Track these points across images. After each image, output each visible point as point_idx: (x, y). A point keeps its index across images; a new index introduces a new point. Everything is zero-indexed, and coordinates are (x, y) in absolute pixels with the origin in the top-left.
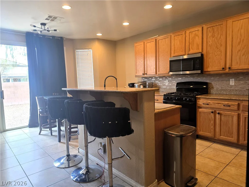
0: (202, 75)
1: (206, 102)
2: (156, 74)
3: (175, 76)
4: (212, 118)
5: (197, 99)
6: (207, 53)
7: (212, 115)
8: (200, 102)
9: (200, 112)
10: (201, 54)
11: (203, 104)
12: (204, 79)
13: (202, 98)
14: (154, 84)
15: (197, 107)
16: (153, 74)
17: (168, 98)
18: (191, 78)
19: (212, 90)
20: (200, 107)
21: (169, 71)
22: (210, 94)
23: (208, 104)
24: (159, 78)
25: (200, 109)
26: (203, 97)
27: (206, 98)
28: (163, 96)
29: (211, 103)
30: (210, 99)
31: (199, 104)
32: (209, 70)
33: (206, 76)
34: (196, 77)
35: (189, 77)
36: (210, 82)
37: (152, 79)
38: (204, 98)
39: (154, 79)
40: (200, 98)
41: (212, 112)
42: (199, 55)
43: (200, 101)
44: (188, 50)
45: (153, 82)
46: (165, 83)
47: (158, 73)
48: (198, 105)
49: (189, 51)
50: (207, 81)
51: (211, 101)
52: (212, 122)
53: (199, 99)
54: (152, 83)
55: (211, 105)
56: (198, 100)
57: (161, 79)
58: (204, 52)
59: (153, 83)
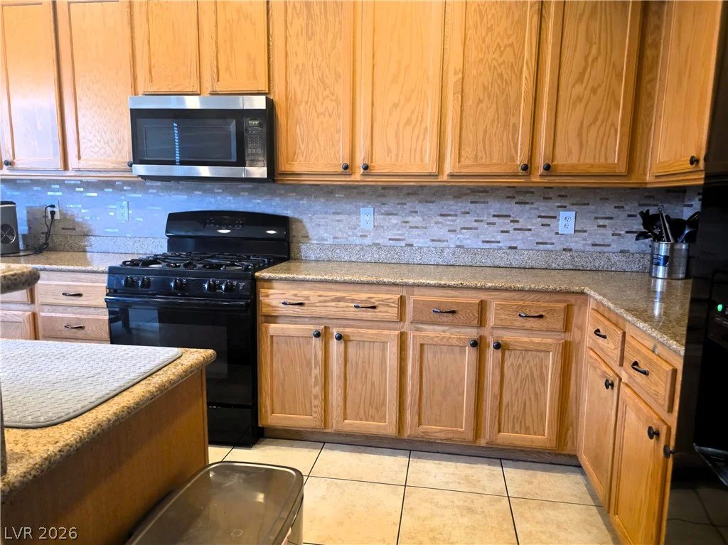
0: (273, 186)
1: (295, 295)
2: (66, 167)
3: (159, 183)
4: (315, 356)
5: (259, 284)
6: (287, 99)
7: (317, 343)
8: (271, 297)
9: (272, 337)
10: (267, 99)
11: (284, 303)
12: (274, 204)
13: (281, 279)
14: (57, 216)
15: (260, 319)
16: (53, 167)
17: (130, 284)
18: (229, 198)
19: (303, 247)
20: (272, 318)
21: (129, 158)
22: (298, 259)
23: (301, 304)
24: (82, 189)
25: (272, 326)
26: (283, 276)
27: (293, 280)
28: (103, 272)
29: (313, 300)
30: (308, 285)
31: (269, 305)
32: (297, 168)
33: (282, 192)
34: (247, 194)
35: (218, 193)
36: (296, 217)
37: (49, 193)
38: (286, 280)
39: (60, 194)
40: (270, 280)
41: (318, 335)
42: (259, 103)
43: (271, 291)
44: (212, 76)
45: (53, 206)
46: (112, 214)
47: (73, 162)
48: (265, 310)
49: (216, 78)
50: (285, 212)
51: (310, 290)
52: (317, 371)
53: (266, 284)
54: (49, 209)
55: (312, 305)
56: (262, 290)
57: (95, 194)
58: (277, 97)
59: (53, 213)
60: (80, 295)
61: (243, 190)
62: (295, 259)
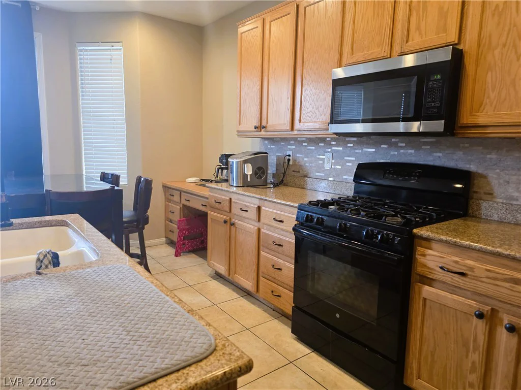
0: (450, 139)
1: (456, 262)
2: (292, 129)
3: (355, 139)
4: (475, 340)
5: (417, 241)
6: (479, 45)
7: (480, 326)
8: (428, 257)
9: (425, 299)
10: (453, 48)
11: (441, 268)
12: (455, 157)
13: (441, 241)
14: (291, 163)
15: (414, 277)
18: (410, 151)
19: (484, 205)
20: (428, 281)
22: (476, 217)
23: (463, 274)
24: (306, 144)
25: (427, 288)
26: (443, 238)
27: (455, 245)
28: (296, 207)
29: (477, 273)
30: (475, 254)
31: (425, 266)
32: (482, 120)
33: (467, 145)
34: (429, 147)
35: (401, 147)
36: (480, 171)
38: (446, 242)
39: (294, 147)
40: (428, 240)
41: (480, 316)
42: (445, 55)
43: (430, 252)
44: (402, 38)
45: (289, 156)
48: (420, 269)
49: (405, 40)
50: (468, 166)
51: (476, 260)
52: (476, 357)
53: (424, 243)
54: (288, 157)
55: (476, 278)
56: (419, 249)
57: (313, 148)
58: (468, 45)
59: (289, 160)
60: (281, 221)
61: (426, 143)
62: (473, 217)
